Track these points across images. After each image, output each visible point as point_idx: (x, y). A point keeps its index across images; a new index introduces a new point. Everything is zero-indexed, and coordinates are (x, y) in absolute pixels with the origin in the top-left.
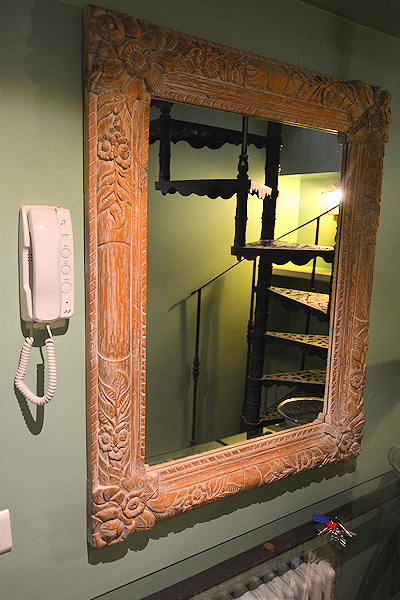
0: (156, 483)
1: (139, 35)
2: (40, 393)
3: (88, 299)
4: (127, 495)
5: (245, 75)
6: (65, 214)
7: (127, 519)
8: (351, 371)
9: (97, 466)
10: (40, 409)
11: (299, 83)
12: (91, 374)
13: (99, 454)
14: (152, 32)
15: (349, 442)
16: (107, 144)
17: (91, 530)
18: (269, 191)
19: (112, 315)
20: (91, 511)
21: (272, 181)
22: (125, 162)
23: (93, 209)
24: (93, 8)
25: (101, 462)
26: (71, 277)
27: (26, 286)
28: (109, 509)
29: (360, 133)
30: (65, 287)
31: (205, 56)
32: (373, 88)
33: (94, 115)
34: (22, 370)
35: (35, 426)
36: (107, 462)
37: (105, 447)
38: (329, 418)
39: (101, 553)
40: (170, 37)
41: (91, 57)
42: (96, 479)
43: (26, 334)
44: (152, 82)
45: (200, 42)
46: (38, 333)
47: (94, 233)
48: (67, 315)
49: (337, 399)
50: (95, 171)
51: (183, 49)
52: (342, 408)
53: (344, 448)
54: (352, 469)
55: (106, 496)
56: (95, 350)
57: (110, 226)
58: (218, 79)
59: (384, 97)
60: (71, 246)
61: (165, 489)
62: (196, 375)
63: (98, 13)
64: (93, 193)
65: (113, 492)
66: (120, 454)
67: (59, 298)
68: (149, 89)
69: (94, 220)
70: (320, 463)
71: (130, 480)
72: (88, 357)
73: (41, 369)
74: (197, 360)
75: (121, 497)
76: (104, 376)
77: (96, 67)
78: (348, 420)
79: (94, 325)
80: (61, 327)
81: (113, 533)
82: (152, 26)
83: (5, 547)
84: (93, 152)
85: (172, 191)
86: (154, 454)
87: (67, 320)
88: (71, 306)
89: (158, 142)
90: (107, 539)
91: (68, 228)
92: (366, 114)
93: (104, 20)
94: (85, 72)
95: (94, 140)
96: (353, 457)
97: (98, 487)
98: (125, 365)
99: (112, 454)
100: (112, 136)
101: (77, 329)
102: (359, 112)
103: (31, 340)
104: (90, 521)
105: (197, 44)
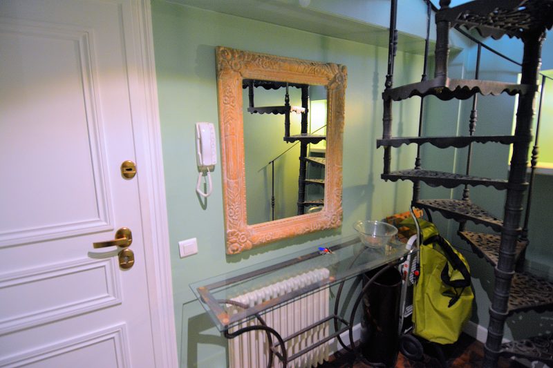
0: (251, 231)
1: (237, 56)
2: (205, 193)
3: (222, 158)
4: (240, 234)
5: (280, 67)
6: (212, 125)
7: (240, 243)
8: (335, 189)
9: (228, 223)
10: (206, 198)
11: (303, 67)
12: (225, 186)
13: (229, 218)
14: (242, 54)
15: (336, 219)
16: (227, 98)
17: (227, 248)
18: (304, 110)
19: (231, 163)
20: (227, 240)
21: (305, 105)
22: (234, 105)
23: (222, 123)
24: (219, 47)
25: (230, 221)
26: (215, 149)
27: (199, 153)
28: (233, 239)
29: (333, 85)
30: (214, 153)
31: (263, 61)
32: (338, 65)
33: (221, 87)
34: (199, 184)
35: (204, 207)
36: (232, 221)
37: (231, 215)
38: (326, 209)
39: (232, 257)
40: (249, 55)
41: (219, 66)
42: (228, 228)
43: (200, 171)
44: (243, 73)
45: (261, 55)
46: (204, 170)
47: (223, 132)
48: (213, 164)
49: (329, 201)
50: (222, 108)
51: (254, 59)
52: (332, 205)
53: (333, 222)
54: (340, 233)
55: (232, 234)
56: (225, 178)
57: (229, 129)
58: (269, 69)
59: (343, 68)
60: (215, 137)
61: (255, 234)
62: (273, 205)
63: (221, 49)
64: (222, 117)
65: (235, 232)
66: (236, 218)
67: (211, 157)
68: (241, 75)
69: (223, 127)
70: (322, 228)
71: (241, 229)
72: (223, 180)
73: (205, 184)
74: (273, 197)
75: (238, 234)
76: (229, 187)
77: (221, 70)
78: (335, 210)
79: (224, 168)
80: (212, 169)
81: (235, 248)
82: (242, 52)
83: (195, 252)
84: (221, 101)
85: (256, 112)
86: (251, 221)
87: (214, 166)
88: (216, 160)
89: (248, 88)
90: (234, 251)
91: (213, 131)
92: (335, 77)
93: (223, 52)
94: (217, 71)
95: (222, 96)
96: (339, 226)
97: (229, 231)
98: (237, 183)
99: (234, 217)
100: (228, 95)
101: (218, 169)
102: (332, 76)
103: (201, 173)
104: (226, 244)
105: (259, 56)
